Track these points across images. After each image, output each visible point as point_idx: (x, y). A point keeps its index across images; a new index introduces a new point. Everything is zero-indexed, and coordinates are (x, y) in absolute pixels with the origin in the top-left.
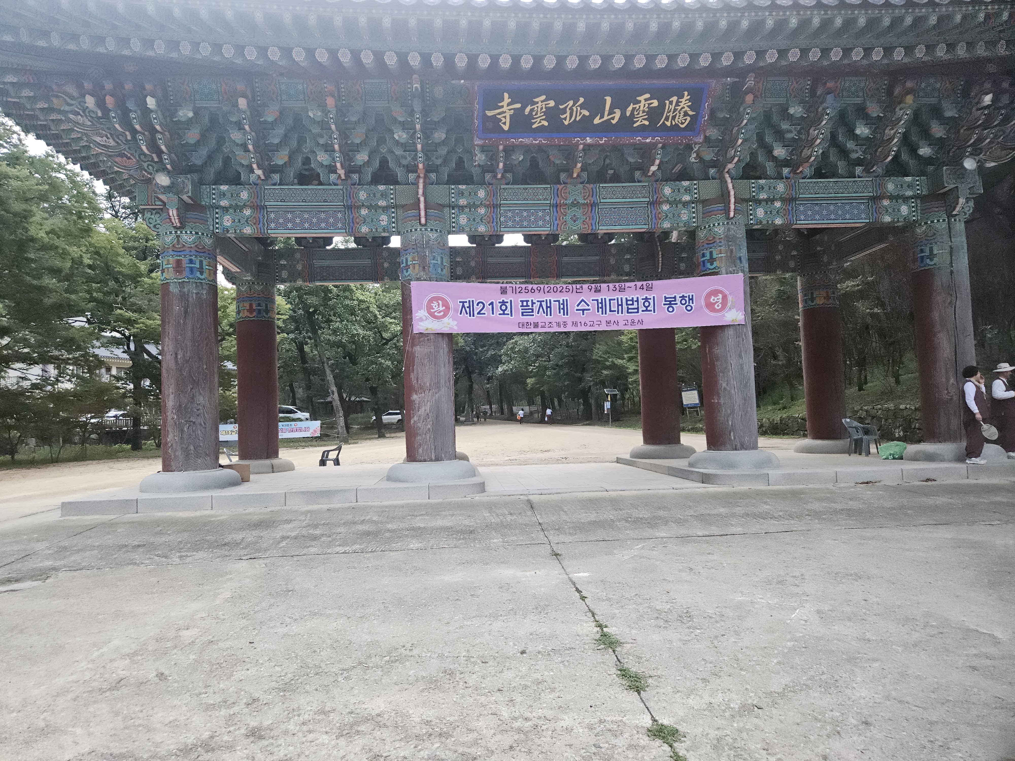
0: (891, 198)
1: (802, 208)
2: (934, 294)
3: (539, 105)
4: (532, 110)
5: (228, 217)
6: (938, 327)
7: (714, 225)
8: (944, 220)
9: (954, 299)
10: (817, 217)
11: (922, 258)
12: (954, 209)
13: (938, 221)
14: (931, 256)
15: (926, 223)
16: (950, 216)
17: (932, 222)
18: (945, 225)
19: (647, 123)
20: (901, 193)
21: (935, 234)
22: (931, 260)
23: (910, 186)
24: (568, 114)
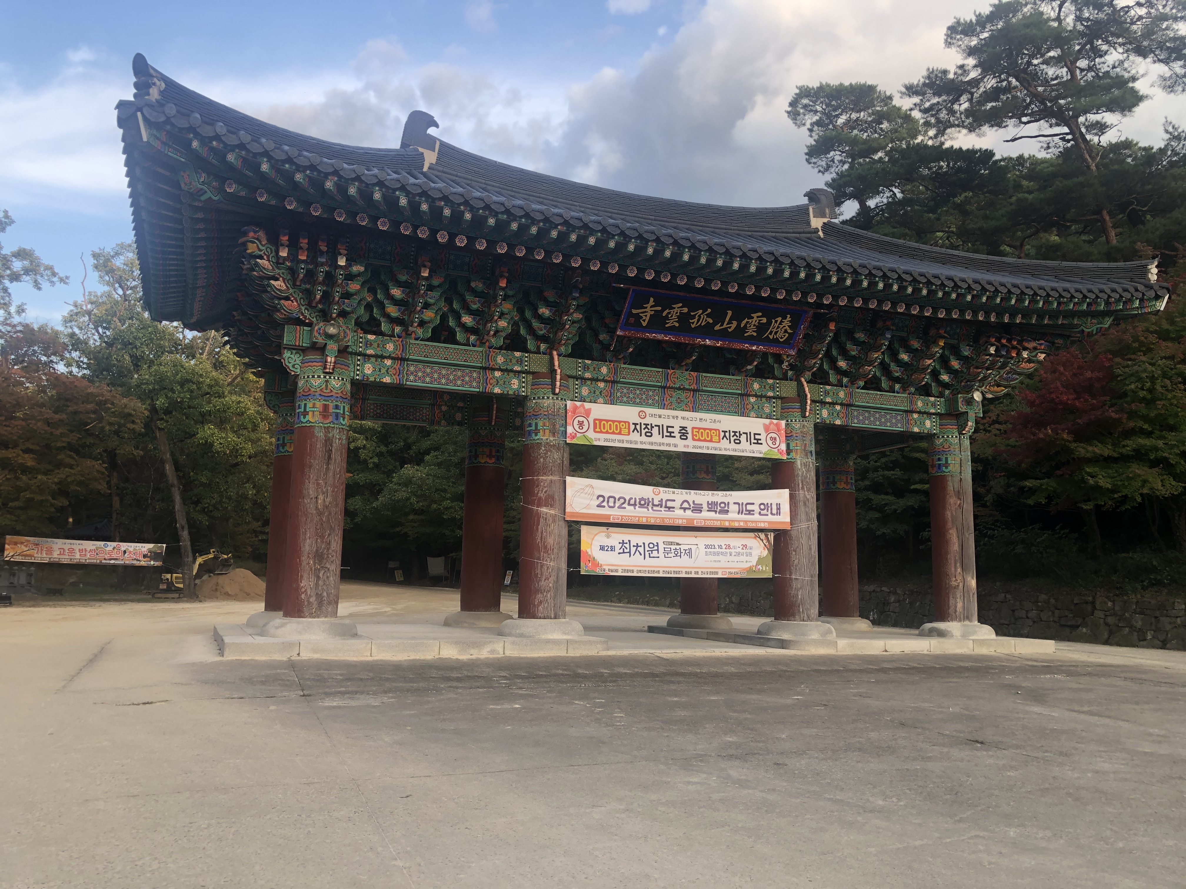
0: (919, 412)
1: (855, 413)
2: (948, 496)
3: (675, 310)
4: (669, 313)
5: (370, 365)
6: (950, 524)
7: (792, 421)
8: (956, 437)
9: (962, 502)
10: (867, 422)
11: (939, 465)
12: (964, 430)
13: (952, 437)
14: (947, 465)
15: (943, 437)
16: (960, 433)
17: (948, 437)
18: (957, 441)
19: (755, 334)
20: (927, 410)
21: (950, 447)
22: (947, 468)
23: (934, 405)
24: (696, 320)
